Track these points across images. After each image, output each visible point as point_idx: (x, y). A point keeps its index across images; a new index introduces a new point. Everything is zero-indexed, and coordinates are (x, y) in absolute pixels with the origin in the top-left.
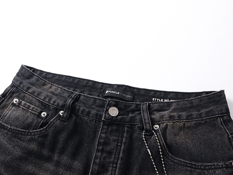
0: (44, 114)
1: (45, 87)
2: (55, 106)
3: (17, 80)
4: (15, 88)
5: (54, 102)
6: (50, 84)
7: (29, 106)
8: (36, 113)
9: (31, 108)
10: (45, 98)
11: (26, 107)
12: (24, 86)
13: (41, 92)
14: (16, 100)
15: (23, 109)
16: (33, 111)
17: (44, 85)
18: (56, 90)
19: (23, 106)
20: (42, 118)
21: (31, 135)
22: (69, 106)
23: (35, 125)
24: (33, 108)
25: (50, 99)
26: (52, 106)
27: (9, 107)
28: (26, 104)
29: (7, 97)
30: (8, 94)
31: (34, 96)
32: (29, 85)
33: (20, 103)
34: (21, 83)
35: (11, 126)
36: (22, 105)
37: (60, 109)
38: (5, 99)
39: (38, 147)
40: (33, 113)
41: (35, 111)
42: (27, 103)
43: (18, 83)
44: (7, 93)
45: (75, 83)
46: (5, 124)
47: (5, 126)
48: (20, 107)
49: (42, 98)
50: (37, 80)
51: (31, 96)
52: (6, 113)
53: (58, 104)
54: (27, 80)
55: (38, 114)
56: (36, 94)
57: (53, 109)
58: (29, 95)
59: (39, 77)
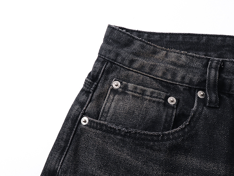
0: (172, 100)
1: (157, 56)
2: (187, 84)
3: (110, 51)
4: (109, 64)
5: (183, 78)
6: (164, 50)
7: (144, 91)
8: (161, 100)
9: (148, 93)
10: (164, 74)
11: (138, 93)
12: (123, 59)
13: (154, 65)
14: (116, 84)
15: (133, 96)
16: (154, 97)
17: (155, 52)
18: (178, 58)
19: (132, 91)
20: (172, 107)
21: (169, 139)
22: (215, 82)
23: (166, 120)
24: (152, 93)
25: (174, 75)
26: (181, 85)
27: (108, 96)
28: (136, 88)
29: (100, 80)
30: (100, 75)
31: (145, 73)
32: (131, 57)
33: (125, 88)
34: (117, 55)
35: (127, 128)
36: (130, 91)
37: (196, 88)
38: (98, 83)
39: (186, 157)
40: (154, 102)
41: (157, 97)
42: (138, 86)
43: (112, 56)
44: (99, 73)
45: (203, 44)
46: (114, 126)
47: (115, 129)
48: (126, 94)
49: (160, 74)
50: (143, 47)
51: (139, 73)
52: (107, 107)
53: (191, 80)
54: (125, 49)
55: (163, 101)
56: (147, 70)
57: (184, 89)
58: (135, 72)
59: (144, 42)
